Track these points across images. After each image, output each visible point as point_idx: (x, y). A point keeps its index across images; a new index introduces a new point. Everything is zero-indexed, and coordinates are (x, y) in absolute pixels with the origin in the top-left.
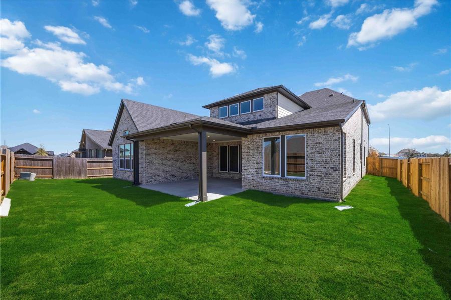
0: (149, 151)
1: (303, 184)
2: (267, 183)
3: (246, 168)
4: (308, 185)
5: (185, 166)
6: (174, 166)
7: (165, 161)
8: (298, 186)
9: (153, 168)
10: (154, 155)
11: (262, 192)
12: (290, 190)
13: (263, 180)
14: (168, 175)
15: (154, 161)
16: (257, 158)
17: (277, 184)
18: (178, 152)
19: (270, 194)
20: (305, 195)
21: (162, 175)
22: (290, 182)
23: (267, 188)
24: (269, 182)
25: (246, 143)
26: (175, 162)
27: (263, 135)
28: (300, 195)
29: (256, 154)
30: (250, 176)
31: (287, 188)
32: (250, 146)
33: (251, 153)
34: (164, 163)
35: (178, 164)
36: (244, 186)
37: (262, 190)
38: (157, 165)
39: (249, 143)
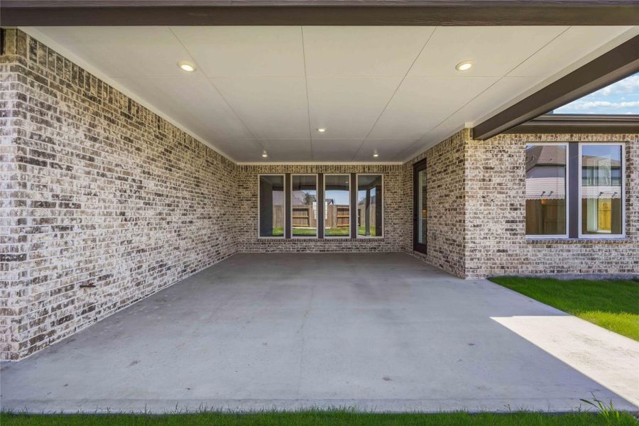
0: (47, 132)
1: (623, 247)
2: (540, 255)
3: (478, 222)
4: (633, 250)
5: (193, 227)
6: (164, 224)
7: (133, 202)
8: (614, 254)
9: (76, 239)
10: (79, 166)
11: (529, 278)
12: (596, 265)
13: (530, 248)
14: (145, 266)
15: (83, 200)
16: (512, 193)
17: (565, 254)
18: (176, 174)
19: (548, 280)
20: (629, 271)
21: (121, 267)
22: (596, 248)
23: (541, 267)
24: (545, 251)
25: (480, 155)
26: (166, 210)
27: (532, 137)
28: (617, 272)
29: (510, 184)
30: (491, 243)
31: (589, 262)
32: (493, 163)
33: (496, 180)
34: (129, 214)
35: (176, 217)
36: (474, 270)
37: (527, 273)
38: (98, 220)
39: (490, 155)
